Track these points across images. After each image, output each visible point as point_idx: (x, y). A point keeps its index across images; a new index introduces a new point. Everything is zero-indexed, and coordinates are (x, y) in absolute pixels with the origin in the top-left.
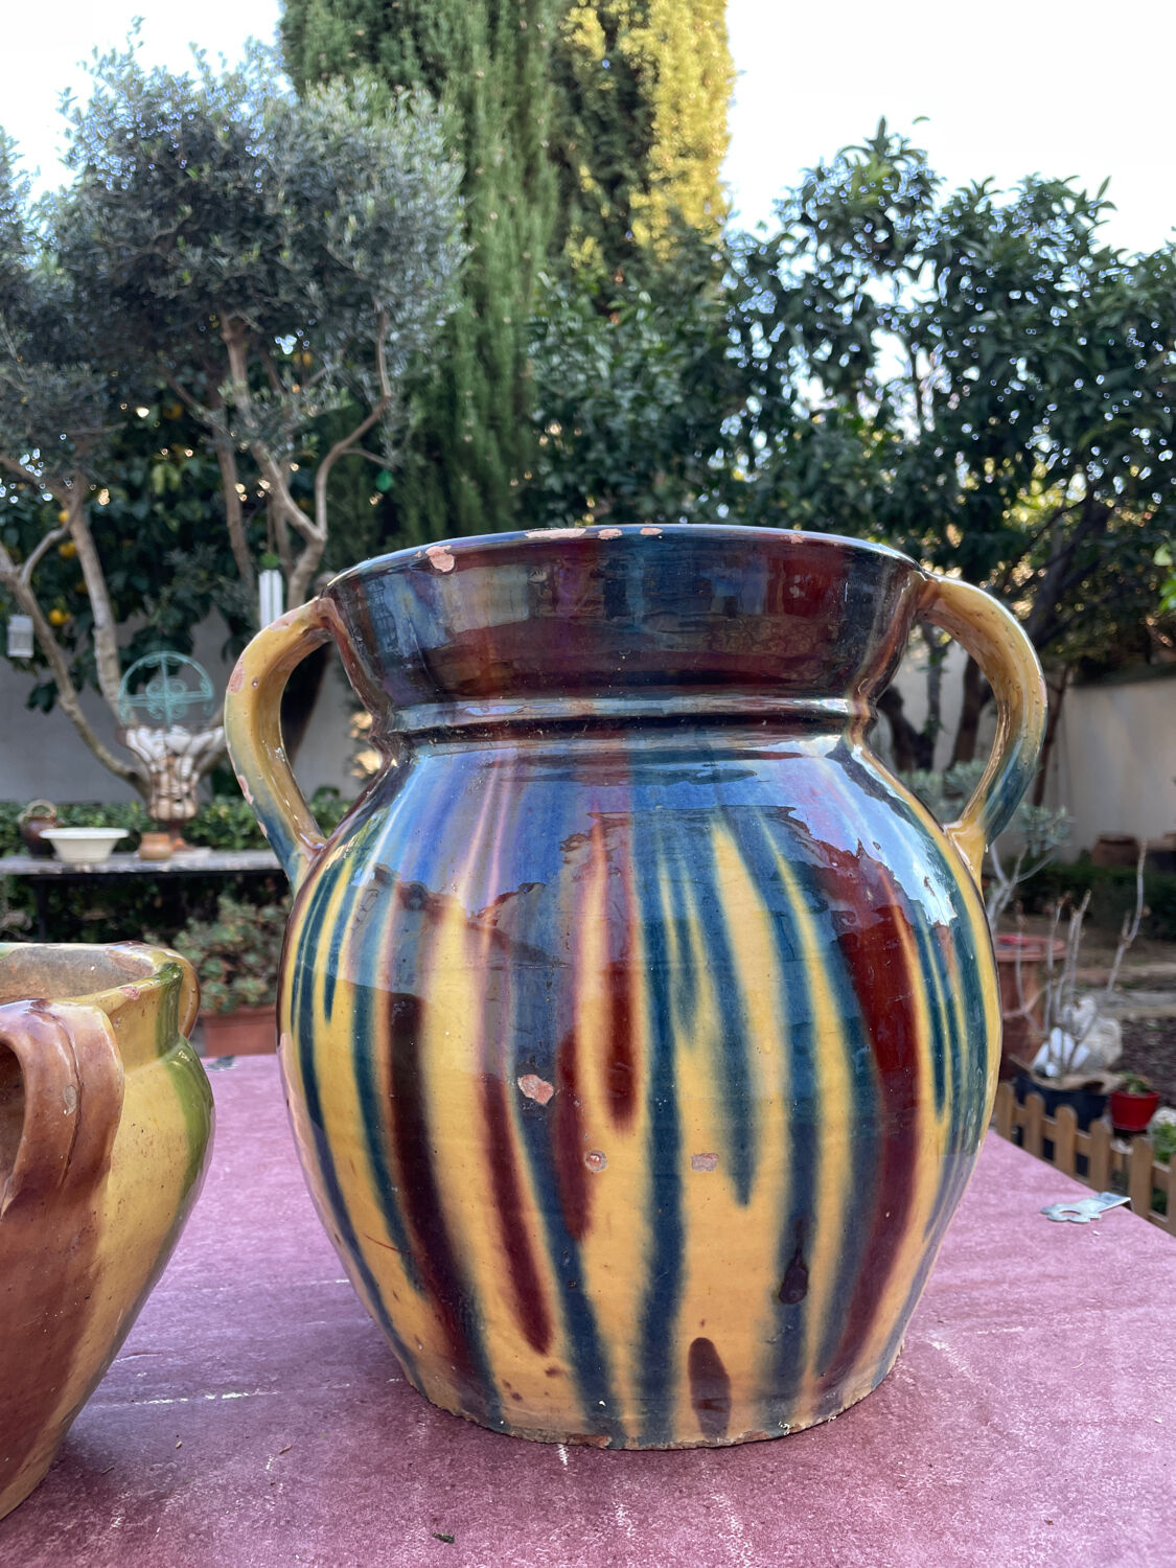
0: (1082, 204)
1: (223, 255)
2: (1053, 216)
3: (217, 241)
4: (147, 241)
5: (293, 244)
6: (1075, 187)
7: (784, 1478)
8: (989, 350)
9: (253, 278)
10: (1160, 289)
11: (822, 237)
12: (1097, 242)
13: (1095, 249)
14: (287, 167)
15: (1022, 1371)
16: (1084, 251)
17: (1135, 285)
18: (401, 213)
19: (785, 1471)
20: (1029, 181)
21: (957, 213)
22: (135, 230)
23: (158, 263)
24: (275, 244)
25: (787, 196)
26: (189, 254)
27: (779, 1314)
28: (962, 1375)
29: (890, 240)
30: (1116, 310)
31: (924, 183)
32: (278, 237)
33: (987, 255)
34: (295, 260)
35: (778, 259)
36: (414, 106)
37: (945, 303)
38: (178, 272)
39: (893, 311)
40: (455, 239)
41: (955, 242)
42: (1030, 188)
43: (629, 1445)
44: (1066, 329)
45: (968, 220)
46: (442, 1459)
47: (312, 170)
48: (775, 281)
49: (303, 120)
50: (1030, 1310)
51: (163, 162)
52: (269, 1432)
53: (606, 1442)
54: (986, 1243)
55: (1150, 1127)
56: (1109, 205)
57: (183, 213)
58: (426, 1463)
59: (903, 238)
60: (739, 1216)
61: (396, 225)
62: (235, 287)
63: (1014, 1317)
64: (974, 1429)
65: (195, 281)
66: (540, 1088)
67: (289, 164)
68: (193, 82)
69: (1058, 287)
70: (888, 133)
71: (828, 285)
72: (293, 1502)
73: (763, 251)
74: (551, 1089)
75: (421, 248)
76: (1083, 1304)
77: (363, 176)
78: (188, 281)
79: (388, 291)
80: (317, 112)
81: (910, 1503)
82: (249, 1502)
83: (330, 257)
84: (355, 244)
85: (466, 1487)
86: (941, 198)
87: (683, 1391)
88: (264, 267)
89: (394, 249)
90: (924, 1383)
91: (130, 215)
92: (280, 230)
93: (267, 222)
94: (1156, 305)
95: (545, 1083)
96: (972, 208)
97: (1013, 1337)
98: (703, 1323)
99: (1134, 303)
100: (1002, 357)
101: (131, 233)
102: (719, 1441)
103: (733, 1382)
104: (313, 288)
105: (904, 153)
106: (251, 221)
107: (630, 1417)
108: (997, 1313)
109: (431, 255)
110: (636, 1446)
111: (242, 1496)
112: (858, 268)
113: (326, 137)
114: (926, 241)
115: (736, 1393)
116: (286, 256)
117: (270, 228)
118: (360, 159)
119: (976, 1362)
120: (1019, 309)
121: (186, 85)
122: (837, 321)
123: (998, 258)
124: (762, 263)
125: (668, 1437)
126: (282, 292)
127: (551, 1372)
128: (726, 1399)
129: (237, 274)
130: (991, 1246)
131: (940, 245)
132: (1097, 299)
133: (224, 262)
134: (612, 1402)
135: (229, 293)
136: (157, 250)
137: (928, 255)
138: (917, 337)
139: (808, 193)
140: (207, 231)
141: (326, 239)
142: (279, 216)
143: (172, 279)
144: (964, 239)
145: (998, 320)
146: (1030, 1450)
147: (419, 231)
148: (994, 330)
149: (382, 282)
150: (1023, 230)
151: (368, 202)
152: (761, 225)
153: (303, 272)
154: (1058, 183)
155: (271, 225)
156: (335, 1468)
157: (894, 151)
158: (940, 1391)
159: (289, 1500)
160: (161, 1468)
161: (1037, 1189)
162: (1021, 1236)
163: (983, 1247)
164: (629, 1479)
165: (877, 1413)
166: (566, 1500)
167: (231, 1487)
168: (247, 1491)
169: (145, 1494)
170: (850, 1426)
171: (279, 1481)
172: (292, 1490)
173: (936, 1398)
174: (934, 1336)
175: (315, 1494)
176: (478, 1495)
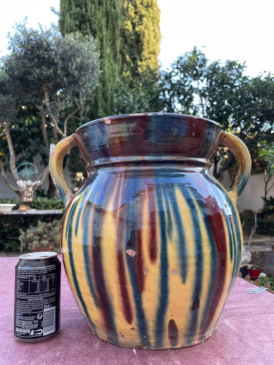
0: (239, 66)
1: (44, 71)
2: (233, 69)
3: (43, 68)
4: (27, 67)
5: (61, 69)
6: (238, 63)
7: (193, 356)
8: (219, 98)
9: (51, 76)
10: (257, 85)
11: (181, 72)
12: (243, 74)
13: (243, 76)
14: (60, 52)
15: (249, 329)
16: (240, 76)
17: (252, 84)
18: (86, 63)
19: (193, 355)
20: (228, 61)
21: (212, 68)
22: (24, 64)
23: (29, 72)
24: (57, 69)
25: (173, 63)
26: (36, 70)
27: (192, 313)
28: (234, 330)
29: (197, 73)
30: (247, 89)
31: (204, 61)
32: (57, 67)
33: (219, 77)
34: (61, 73)
35: (171, 76)
36: (89, 39)
37: (209, 87)
38: (34, 75)
39: (197, 89)
40: (98, 69)
41: (211, 74)
42: (228, 63)
43: (152, 348)
44: (237, 94)
45: (214, 69)
46: (103, 352)
47: (66, 53)
48: (171, 81)
49: (64, 42)
50: (248, 315)
51: (31, 49)
52: (57, 345)
53: (146, 348)
54: (235, 299)
55: (259, 277)
56: (245, 67)
57: (35, 61)
58: (99, 353)
59: (200, 73)
60: (183, 286)
61: (85, 65)
62: (47, 78)
63: (245, 316)
64: (239, 344)
65: (37, 76)
66: (132, 253)
67: (60, 51)
68: (39, 32)
69: (234, 84)
70: (196, 49)
71: (183, 83)
73: (168, 75)
74: (135, 253)
75: (90, 71)
76: (261, 313)
77: (77, 54)
78: (36, 76)
79: (82, 80)
80: (67, 40)
81: (226, 362)
82: (53, 363)
83: (69, 72)
84: (75, 70)
85: (110, 359)
86: (208, 64)
87: (166, 334)
88: (54, 74)
89: (84, 71)
90: (225, 332)
91: (23, 61)
92: (58, 66)
93: (55, 64)
94: (256, 88)
95: (134, 251)
96: (215, 66)
97: (245, 321)
98: (172, 315)
99: (252, 88)
100: (222, 99)
101: (23, 65)
102: (175, 347)
103: (179, 331)
104: (65, 79)
105: (200, 54)
106: (51, 63)
107: (152, 341)
108: (240, 315)
109: (93, 73)
110: (154, 349)
111: (51, 362)
112: (189, 79)
113: (69, 45)
114: (205, 74)
115: (180, 335)
116: (59, 71)
118: (76, 51)
119: (237, 327)
120: (226, 89)
121: (37, 32)
122: (185, 91)
123: (221, 77)
124: (168, 77)
125: (162, 346)
126: (58, 79)
127: (132, 329)
128: (177, 336)
129: (48, 75)
130: (236, 299)
131: (208, 75)
132: (243, 87)
133: (44, 72)
134: (148, 337)
135: (46, 79)
136: (29, 69)
137: (205, 77)
138: (203, 95)
139: (178, 62)
140: (41, 65)
141: (68, 68)
142: (58, 62)
143: (32, 76)
144: (213, 73)
145: (221, 91)
146: (254, 349)
147: (90, 67)
148: (220, 93)
149: (81, 78)
150: (226, 72)
151: (78, 60)
152: (168, 69)
153: (63, 75)
154: (234, 62)
155: (56, 64)
156: (75, 355)
157: (198, 53)
158: (229, 334)
159: (63, 363)
160: (29, 355)
161: (245, 286)
162: (243, 297)
163: (234, 300)
164: (152, 357)
165: (214, 340)
166: (137, 363)
167: (48, 360)
168: (52, 361)
169: (25, 361)
170: (208, 343)
171: (60, 358)
172: (64, 360)
173: (228, 336)
174: (226, 321)
175: (70, 361)
176: (113, 362)
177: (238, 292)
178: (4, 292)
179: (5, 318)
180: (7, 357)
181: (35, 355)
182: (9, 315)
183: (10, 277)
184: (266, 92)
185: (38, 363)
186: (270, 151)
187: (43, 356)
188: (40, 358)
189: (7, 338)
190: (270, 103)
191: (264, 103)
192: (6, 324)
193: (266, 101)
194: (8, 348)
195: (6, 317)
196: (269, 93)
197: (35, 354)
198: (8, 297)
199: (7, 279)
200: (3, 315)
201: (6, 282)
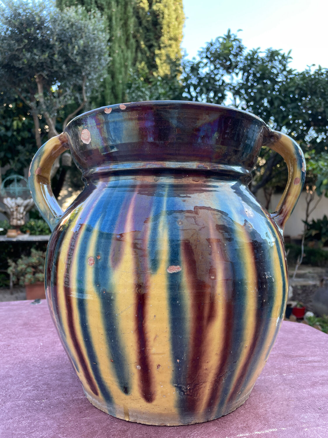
0: (283, 57)
1: (37, 55)
2: (275, 60)
3: (35, 51)
4: (13, 50)
5: (58, 53)
6: (281, 52)
8: (258, 96)
9: (46, 63)
10: (305, 81)
11: (211, 62)
12: (288, 67)
13: (288, 69)
14: (57, 30)
16: (284, 70)
17: (299, 79)
18: (91, 46)
20: (269, 50)
21: (249, 58)
22: (10, 47)
23: (17, 57)
24: (53, 53)
25: (201, 50)
26: (26, 54)
29: (231, 64)
30: (293, 86)
31: (241, 48)
32: (54, 51)
33: (258, 70)
34: (58, 58)
35: (199, 67)
36: (95, 14)
37: (245, 83)
38: (23, 60)
39: (231, 84)
40: (106, 55)
41: (249, 66)
42: (269, 52)
45: (252, 59)
47: (64, 32)
48: (198, 74)
49: (62, 17)
51: (19, 27)
55: (305, 317)
56: (290, 58)
57: (25, 42)
59: (234, 64)
61: (90, 49)
62: (40, 65)
65: (28, 62)
68: (29, 4)
69: (276, 80)
70: (231, 33)
71: (213, 76)
73: (195, 66)
75: (97, 57)
77: (80, 35)
78: (26, 62)
79: (87, 69)
80: (66, 14)
83: (69, 58)
84: (77, 55)
86: (245, 53)
88: (49, 60)
89: (89, 57)
91: (9, 42)
92: (54, 49)
93: (50, 47)
94: (304, 85)
96: (253, 56)
99: (298, 85)
100: (262, 98)
101: (8, 48)
104: (64, 67)
105: (235, 40)
106: (45, 45)
109: (99, 59)
112: (221, 71)
113: (69, 23)
114: (241, 65)
116: (56, 56)
117: (51, 48)
118: (79, 30)
120: (266, 85)
121: (27, 4)
122: (215, 86)
123: (261, 70)
124: (195, 69)
126: (55, 67)
129: (41, 61)
131: (245, 67)
132: (287, 83)
133: (37, 57)
135: (38, 67)
136: (17, 53)
137: (241, 69)
138: (237, 93)
139: (208, 49)
140: (32, 48)
141: (68, 52)
142: (54, 45)
143: (21, 62)
144: (252, 65)
145: (261, 88)
147: (97, 52)
148: (260, 90)
149: (85, 66)
150: (267, 64)
151: (81, 42)
152: (194, 59)
153: (61, 62)
154: (276, 51)
155: (51, 47)
157: (232, 39)
184: (316, 90)
186: (321, 163)
190: (320, 104)
191: (313, 104)
193: (316, 100)
196: (320, 91)
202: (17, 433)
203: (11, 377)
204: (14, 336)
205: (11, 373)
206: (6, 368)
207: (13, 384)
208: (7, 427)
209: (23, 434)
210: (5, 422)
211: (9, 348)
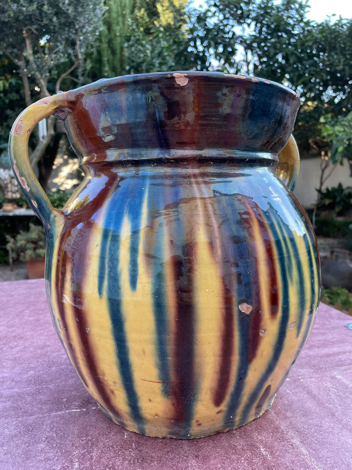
0: (301, 5)
1: (24, 7)
2: (292, 9)
3: (22, 1)
5: (48, 4)
8: (272, 51)
9: (34, 15)
10: (324, 34)
11: (221, 11)
12: (306, 18)
13: (305, 20)
16: (302, 20)
17: (317, 32)
21: (263, 6)
24: (42, 3)
26: (12, 6)
29: (242, 13)
30: (311, 40)
32: (43, 1)
33: (272, 20)
34: (48, 9)
35: (207, 17)
37: (258, 35)
38: (8, 12)
39: (241, 37)
40: (102, 4)
41: (262, 15)
44: (295, 45)
45: (266, 8)
48: (206, 25)
56: (309, 6)
59: (246, 13)
62: (28, 18)
65: (14, 15)
66: (247, 308)
69: (292, 32)
71: (222, 28)
72: (141, 451)
73: (202, 15)
75: (91, 7)
78: (12, 15)
79: (80, 21)
82: (123, 452)
83: (60, 9)
84: (69, 5)
88: (38, 12)
89: (82, 7)
94: (323, 39)
95: (249, 306)
96: (267, 4)
98: (272, 380)
99: (316, 38)
100: (276, 54)
104: (55, 19)
109: (94, 9)
111: (121, 450)
112: (231, 22)
114: (253, 15)
116: (46, 7)
120: (282, 39)
122: (225, 40)
123: (275, 21)
124: (201, 19)
126: (45, 19)
129: (29, 13)
131: (257, 16)
132: (305, 36)
133: (24, 9)
135: (26, 20)
137: (253, 19)
138: (249, 47)
141: (59, 2)
143: (6, 15)
144: (265, 15)
145: (275, 42)
148: (274, 45)
149: (78, 18)
150: (282, 13)
152: (201, 6)
153: (51, 13)
158: (348, 394)
159: (139, 451)
160: (85, 440)
161: (339, 319)
162: (343, 336)
163: (333, 340)
164: (259, 435)
165: (331, 404)
166: (240, 445)
167: (115, 446)
168: (122, 448)
169: (83, 452)
170: (324, 409)
171: (132, 442)
172: (138, 446)
173: (347, 397)
174: (335, 373)
175: (147, 447)
176: (208, 445)
177: (334, 328)
178: (19, 337)
179: (33, 379)
180: (55, 446)
181: (94, 440)
182: (37, 374)
183: (21, 312)
184: (335, 45)
185: (103, 453)
186: (337, 128)
187: (107, 440)
188: (104, 444)
189: (46, 413)
190: (340, 62)
191: (331, 61)
192: (37, 389)
193: (335, 57)
194: (52, 429)
195: (34, 377)
196: (340, 46)
197: (94, 438)
198: (27, 345)
199: (17, 315)
200: (28, 374)
201: (17, 320)
202: (66, 389)
203: (49, 346)
204: (41, 312)
205: (48, 343)
206: (42, 339)
207: (52, 352)
208: (57, 384)
209: (72, 390)
210: (54, 382)
211: (40, 323)
